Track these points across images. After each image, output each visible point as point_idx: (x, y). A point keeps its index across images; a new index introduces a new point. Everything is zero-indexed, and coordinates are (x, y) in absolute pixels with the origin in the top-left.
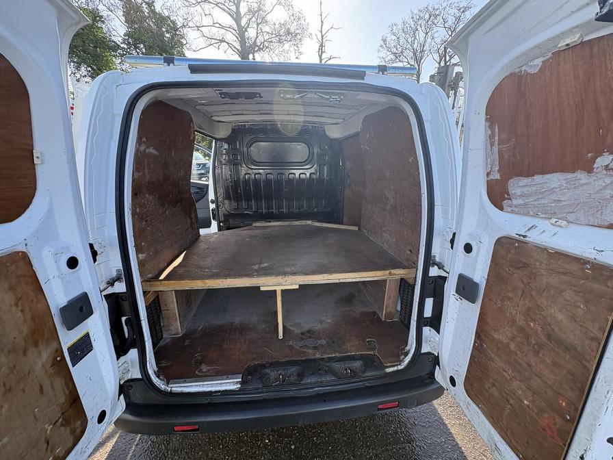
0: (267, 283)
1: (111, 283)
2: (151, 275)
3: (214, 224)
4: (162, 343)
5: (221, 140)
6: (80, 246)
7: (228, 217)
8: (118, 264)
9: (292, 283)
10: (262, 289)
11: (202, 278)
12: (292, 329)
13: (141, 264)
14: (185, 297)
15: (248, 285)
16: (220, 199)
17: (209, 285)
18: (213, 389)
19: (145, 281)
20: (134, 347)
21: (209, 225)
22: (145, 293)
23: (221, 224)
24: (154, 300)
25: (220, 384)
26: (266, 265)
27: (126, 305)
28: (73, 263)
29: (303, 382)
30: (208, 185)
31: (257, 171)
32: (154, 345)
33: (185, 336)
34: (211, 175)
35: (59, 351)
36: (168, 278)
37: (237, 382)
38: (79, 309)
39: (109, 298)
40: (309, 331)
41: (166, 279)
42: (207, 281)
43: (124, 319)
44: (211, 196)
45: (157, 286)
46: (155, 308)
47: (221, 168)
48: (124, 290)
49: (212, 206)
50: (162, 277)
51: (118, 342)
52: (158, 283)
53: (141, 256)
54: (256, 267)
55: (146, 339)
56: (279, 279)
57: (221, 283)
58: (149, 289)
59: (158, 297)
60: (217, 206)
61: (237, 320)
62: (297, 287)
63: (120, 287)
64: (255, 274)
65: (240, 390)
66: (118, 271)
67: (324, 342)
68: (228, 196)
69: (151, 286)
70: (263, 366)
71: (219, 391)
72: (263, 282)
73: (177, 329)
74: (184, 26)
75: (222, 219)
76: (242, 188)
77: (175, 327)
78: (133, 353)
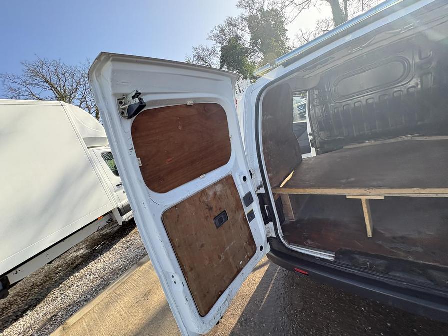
0: (352, 194)
1: (259, 188)
2: (275, 185)
3: (313, 150)
4: (285, 223)
5: (313, 89)
6: (246, 171)
7: (323, 144)
8: (260, 179)
9: (378, 194)
10: (348, 197)
11: (304, 188)
12: (383, 232)
13: (270, 179)
14: (296, 199)
15: (336, 194)
16: (316, 131)
17: (308, 192)
18: (316, 255)
19: (273, 188)
20: (271, 221)
21: (310, 151)
22: (274, 195)
23: (319, 150)
24: (279, 199)
25: (320, 254)
26: (353, 179)
27: (266, 200)
28: (245, 179)
29: (390, 274)
30: (306, 123)
31: (344, 104)
32: (281, 223)
33: (297, 222)
34: (307, 115)
35: (244, 214)
36: (285, 187)
37: (332, 257)
38: (249, 199)
39: (259, 195)
40: (402, 238)
41: (283, 187)
42: (307, 190)
43: (266, 206)
44: (309, 131)
45: (279, 191)
46: (279, 203)
47: (315, 109)
48: (264, 192)
49: (311, 138)
50: (281, 187)
51: (264, 217)
52: (280, 189)
53: (270, 175)
54: (344, 181)
55: (276, 218)
56: (363, 191)
57: (316, 192)
58: (276, 193)
59: (280, 197)
60: (314, 137)
61: (332, 218)
62: (383, 198)
63: (263, 191)
64: (343, 186)
65: (334, 262)
66: (261, 182)
67: (420, 250)
68: (321, 129)
69: (276, 191)
70: (354, 253)
71: (320, 258)
72: (349, 192)
73: (293, 217)
74: (283, 8)
75: (318, 146)
76: (332, 120)
77: (291, 216)
78: (271, 224)
